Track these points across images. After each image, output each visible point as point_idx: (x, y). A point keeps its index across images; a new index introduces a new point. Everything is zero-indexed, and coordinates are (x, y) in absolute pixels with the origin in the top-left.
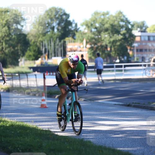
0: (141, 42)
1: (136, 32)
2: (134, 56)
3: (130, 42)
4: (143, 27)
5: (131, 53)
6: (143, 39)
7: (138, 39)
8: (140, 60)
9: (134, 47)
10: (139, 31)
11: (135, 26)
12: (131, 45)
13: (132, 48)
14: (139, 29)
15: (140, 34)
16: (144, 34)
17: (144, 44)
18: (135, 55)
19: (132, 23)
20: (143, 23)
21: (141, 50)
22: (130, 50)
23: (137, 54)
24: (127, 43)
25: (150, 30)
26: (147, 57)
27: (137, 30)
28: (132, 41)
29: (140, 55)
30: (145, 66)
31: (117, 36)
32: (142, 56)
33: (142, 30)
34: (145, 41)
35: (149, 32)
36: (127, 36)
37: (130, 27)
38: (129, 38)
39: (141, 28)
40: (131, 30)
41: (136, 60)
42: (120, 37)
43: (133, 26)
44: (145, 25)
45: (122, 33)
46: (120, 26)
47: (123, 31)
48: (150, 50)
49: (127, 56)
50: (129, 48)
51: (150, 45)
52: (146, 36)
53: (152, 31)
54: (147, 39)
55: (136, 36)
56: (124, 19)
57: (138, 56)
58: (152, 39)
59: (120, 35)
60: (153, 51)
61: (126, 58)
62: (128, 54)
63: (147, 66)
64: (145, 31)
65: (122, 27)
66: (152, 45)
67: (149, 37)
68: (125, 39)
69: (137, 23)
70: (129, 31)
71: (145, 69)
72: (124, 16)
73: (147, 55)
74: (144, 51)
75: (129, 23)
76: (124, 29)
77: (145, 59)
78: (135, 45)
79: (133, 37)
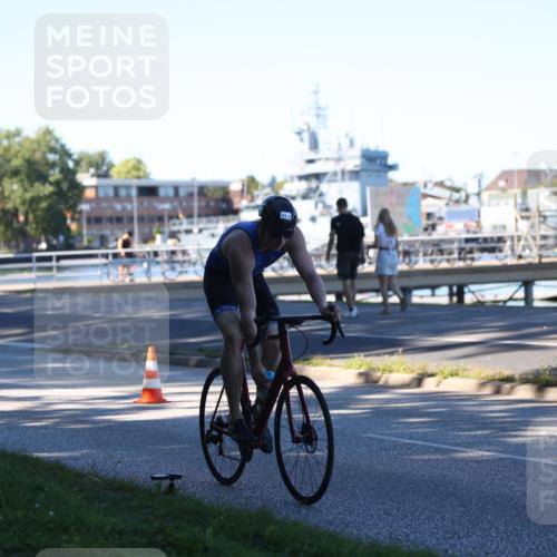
0: (97, 199)
1: (86, 178)
2: (81, 235)
3: (71, 202)
4: (101, 166)
5: (74, 227)
6: (101, 194)
7: (90, 193)
8: (97, 244)
9: (81, 212)
10: (93, 176)
11: (83, 164)
12: (73, 208)
13: (77, 216)
14: (92, 171)
15: (94, 181)
16: (104, 181)
17: (104, 205)
18: (85, 232)
19: (75, 157)
20: (102, 156)
21: (98, 220)
22: (73, 219)
23: (88, 229)
24: (65, 204)
25: (119, 173)
26: (112, 234)
27: (87, 171)
28: (75, 198)
29: (95, 232)
30: (106, 256)
31: (42, 187)
32: (100, 233)
33: (100, 172)
34: (106, 198)
35: (117, 177)
36: (65, 186)
37: (71, 164)
38: (69, 191)
39: (98, 167)
40: (74, 172)
41: (85, 243)
42: (48, 189)
43: (77, 163)
44: (107, 160)
45: (52, 179)
46: (47, 163)
47: (55, 175)
48: (119, 220)
49: (64, 234)
50: (69, 215)
51: (119, 207)
52: (109, 186)
53: (122, 176)
54: (111, 193)
55: (85, 187)
56: (58, 146)
57: (92, 235)
58: (123, 193)
59: (47, 185)
60: (125, 221)
61: (62, 238)
62: (69, 229)
63: (110, 258)
64: (106, 175)
65: (53, 165)
66: (124, 209)
67: (116, 188)
68: (60, 194)
69: (88, 156)
70: (69, 174)
71: (106, 265)
72: (57, 140)
73: (112, 230)
74: (104, 221)
75: (70, 156)
76: (57, 170)
77: (107, 240)
78: (84, 207)
79: (79, 189)
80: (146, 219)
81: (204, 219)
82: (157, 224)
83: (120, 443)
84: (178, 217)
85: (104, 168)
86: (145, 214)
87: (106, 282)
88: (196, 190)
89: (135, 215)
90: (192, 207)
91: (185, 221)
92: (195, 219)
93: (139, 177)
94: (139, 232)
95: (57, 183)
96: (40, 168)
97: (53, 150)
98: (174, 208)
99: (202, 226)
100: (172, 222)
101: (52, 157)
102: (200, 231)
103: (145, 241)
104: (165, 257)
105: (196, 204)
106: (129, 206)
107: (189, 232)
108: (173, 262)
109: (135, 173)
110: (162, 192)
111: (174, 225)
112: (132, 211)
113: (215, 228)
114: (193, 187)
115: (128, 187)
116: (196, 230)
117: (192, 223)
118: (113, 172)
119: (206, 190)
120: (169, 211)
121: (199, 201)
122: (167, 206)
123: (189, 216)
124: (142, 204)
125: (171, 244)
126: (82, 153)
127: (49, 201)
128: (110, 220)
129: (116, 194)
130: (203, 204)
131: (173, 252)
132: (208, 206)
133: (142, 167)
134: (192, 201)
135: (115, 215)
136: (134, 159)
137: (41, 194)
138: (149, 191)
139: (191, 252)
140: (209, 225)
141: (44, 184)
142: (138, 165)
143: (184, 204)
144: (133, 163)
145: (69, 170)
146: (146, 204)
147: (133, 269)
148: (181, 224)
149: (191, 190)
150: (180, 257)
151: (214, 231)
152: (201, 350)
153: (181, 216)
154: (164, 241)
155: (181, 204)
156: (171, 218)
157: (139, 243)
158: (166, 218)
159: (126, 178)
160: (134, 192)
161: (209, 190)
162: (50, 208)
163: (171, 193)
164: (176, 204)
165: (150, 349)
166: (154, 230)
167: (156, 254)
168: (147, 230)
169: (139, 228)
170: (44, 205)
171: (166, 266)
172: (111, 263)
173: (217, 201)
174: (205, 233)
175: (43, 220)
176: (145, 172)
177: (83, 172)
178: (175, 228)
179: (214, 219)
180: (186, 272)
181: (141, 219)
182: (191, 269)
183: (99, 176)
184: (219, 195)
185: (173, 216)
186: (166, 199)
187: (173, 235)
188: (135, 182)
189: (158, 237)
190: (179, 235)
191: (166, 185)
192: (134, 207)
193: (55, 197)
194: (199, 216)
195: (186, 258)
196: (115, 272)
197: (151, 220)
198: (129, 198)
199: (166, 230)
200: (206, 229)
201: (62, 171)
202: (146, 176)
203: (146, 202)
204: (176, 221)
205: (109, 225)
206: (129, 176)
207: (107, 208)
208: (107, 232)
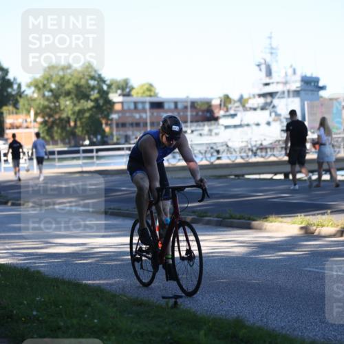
0: (123, 111)
1: (115, 97)
2: (112, 134)
3: (106, 113)
4: (125, 89)
5: (107, 129)
6: (126, 107)
7: (118, 107)
8: (123, 141)
9: (112, 120)
10: (120, 95)
11: (113, 87)
12: (107, 117)
13: (109, 122)
14: (119, 92)
15: (120, 99)
16: (127, 99)
17: (128, 114)
18: (115, 133)
19: (108, 82)
20: (126, 82)
21: (124, 125)
22: (107, 124)
23: (117, 131)
24: (101, 114)
25: (137, 93)
26: (133, 135)
27: (116, 92)
28: (108, 110)
29: (121, 133)
31: (86, 103)
32: (125, 134)
33: (125, 93)
34: (129, 110)
35: (136, 96)
36: (101, 102)
37: (105, 88)
38: (104, 106)
39: (123, 89)
40: (107, 93)
41: (115, 140)
42: (90, 104)
43: (109, 86)
44: (130, 85)
45: (92, 97)
46: (89, 87)
47: (95, 95)
48: (138, 125)
49: (100, 134)
50: (104, 122)
51: (137, 116)
52: (130, 102)
53: (140, 95)
54: (132, 106)
55: (114, 103)
56: (96, 75)
57: (119, 135)
58: (140, 106)
59: (89, 102)
60: (142, 125)
61: (99, 137)
62: (104, 131)
64: (128, 95)
65: (93, 88)
66: (141, 117)
67: (135, 103)
68: (98, 107)
69: (116, 82)
70: (104, 94)
72: (96, 71)
73: (133, 132)
74: (128, 125)
75: (104, 82)
76: (96, 91)
77: (130, 139)
78: (114, 116)
79: (110, 104)
80: (155, 124)
81: (195, 124)
85: (128, 90)
86: (155, 120)
88: (189, 105)
89: (148, 121)
90: (187, 116)
92: (189, 124)
93: (150, 96)
95: (96, 100)
96: (85, 90)
97: (93, 78)
99: (193, 128)
101: (92, 83)
102: (192, 132)
105: (189, 114)
106: (144, 115)
109: (148, 93)
110: (166, 106)
112: (146, 119)
113: (203, 130)
114: (187, 102)
115: (143, 103)
116: (189, 131)
117: (187, 127)
118: (134, 93)
119: (196, 105)
121: (191, 111)
123: (185, 122)
124: (153, 114)
126: (113, 80)
127: (91, 112)
128: (132, 124)
130: (194, 113)
132: (197, 114)
133: (153, 89)
134: (187, 112)
135: (135, 122)
136: (148, 83)
137: (86, 108)
138: (158, 105)
140: (198, 128)
141: (87, 101)
142: (150, 88)
143: (181, 114)
144: (147, 86)
145: (104, 91)
146: (155, 114)
149: (185, 104)
152: (194, 212)
155: (179, 113)
159: (142, 97)
160: (147, 106)
161: (198, 104)
162: (91, 117)
163: (172, 106)
170: (87, 115)
173: (203, 111)
175: (87, 125)
176: (155, 92)
177: (113, 93)
179: (202, 124)
181: (152, 124)
183: (124, 95)
184: (205, 107)
186: (169, 110)
188: (148, 99)
191: (169, 101)
192: (147, 116)
193: (94, 110)
194: (192, 122)
198: (144, 110)
200: (196, 130)
201: (99, 92)
202: (156, 95)
203: (156, 112)
205: (131, 128)
206: (144, 95)
207: (129, 117)
208: (130, 133)
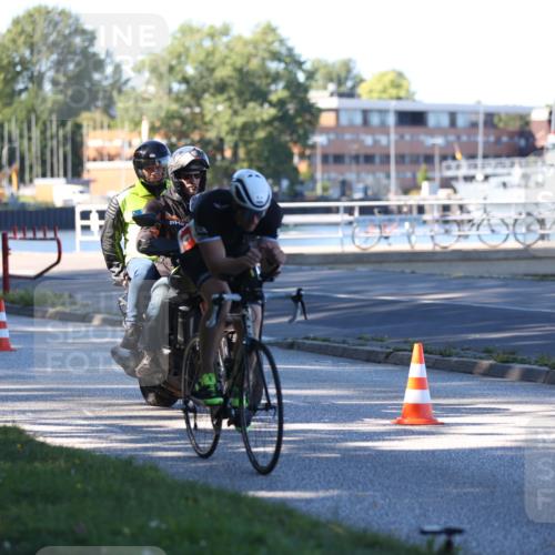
0: (338, 129)
1: (321, 97)
2: (313, 179)
3: (301, 131)
4: (344, 79)
5: (303, 167)
6: (344, 120)
7: (327, 120)
8: (334, 192)
9: (313, 147)
10: (332, 95)
11: (318, 76)
12: (302, 140)
13: (308, 152)
14: (332, 87)
15: (334, 102)
16: (348, 103)
17: (348, 137)
18: (319, 175)
19: (308, 66)
20: (347, 66)
21: (339, 159)
22: (302, 156)
23: (323, 172)
24: (291, 135)
25: (371, 91)
26: (359, 181)
27: (325, 88)
28: (307, 126)
29: (333, 175)
30: (350, 211)
31: (258, 109)
32: (341, 178)
33: (344, 89)
34: (351, 127)
35: (367, 97)
36: (291, 108)
37: (301, 77)
38: (298, 117)
39: (340, 82)
40: (305, 89)
41: (319, 191)
42: (268, 112)
43: (311, 75)
44: (355, 72)
45: (273, 98)
46: (267, 75)
47: (278, 91)
48: (369, 159)
49: (288, 177)
50: (296, 150)
51: (369, 140)
52: (355, 110)
53: (375, 95)
54: (358, 119)
55: (320, 111)
56: (283, 51)
57: (329, 179)
58: (375, 120)
59: (266, 106)
60: (377, 160)
61: (285, 183)
62: (296, 170)
63: (356, 213)
64: (351, 94)
65: (276, 78)
66: (376, 142)
67: (365, 113)
68: (283, 119)
69: (326, 66)
70: (298, 91)
71: (350, 223)
72: (282, 42)
73: (358, 174)
74: (347, 160)
75: (300, 64)
76: (281, 85)
77: (351, 189)
78: (319, 139)
79: (312, 112)
80: (407, 159)
81: (493, 162)
82: (423, 167)
83: (371, 481)
84: (454, 158)
85: (349, 84)
86: (407, 151)
87: (350, 248)
88: (481, 119)
89: (393, 153)
90: (476, 143)
91: (464, 163)
92: (479, 161)
93: (399, 98)
94: (397, 178)
95: (281, 104)
96: (258, 82)
97: (276, 56)
98: (449, 144)
99: (489, 171)
100: (445, 164)
101: (274, 66)
102: (487, 178)
103: (406, 191)
104: (437, 214)
105: (480, 139)
106: (383, 140)
107: (470, 179)
108: (446, 222)
109: (393, 92)
110: (432, 121)
111: (449, 168)
112: (388, 147)
113: (509, 174)
114: (477, 113)
115: (383, 112)
116: (480, 177)
117: (476, 166)
118: (361, 90)
119: (496, 120)
120: (441, 148)
121: (485, 135)
122: (439, 141)
123: (472, 156)
124: (402, 137)
125: (443, 196)
126: (319, 61)
127: (269, 129)
128: (356, 158)
129: (366, 122)
130: (492, 139)
131: (446, 208)
132: (498, 141)
133: (404, 83)
134: (476, 134)
135: (362, 152)
136: (394, 71)
137: (258, 119)
138: (413, 119)
139: (471, 208)
140: (500, 170)
141: (262, 105)
142: (398, 81)
143: (464, 138)
144: (391, 76)
145: (299, 85)
146: (407, 137)
147: (388, 231)
148: (458, 167)
149: (473, 118)
150: (456, 215)
151: (506, 179)
152: (488, 351)
153: (458, 156)
154: (433, 192)
155: (459, 138)
156: (444, 158)
157: (396, 194)
158: (437, 159)
159: (380, 98)
160: (391, 120)
161: (500, 120)
162: (270, 139)
163: (445, 121)
164: (452, 138)
165: (416, 347)
166: (420, 175)
167: (421, 210)
168: (409, 175)
169: (397, 171)
170: (261, 134)
171: (437, 228)
172: (358, 221)
173: (512, 135)
174: (493, 181)
175: (259, 155)
176: (408, 91)
177: (318, 88)
178: (449, 174)
179: (507, 161)
180: (466, 237)
181: (401, 159)
182: (473, 232)
183: (341, 95)
184: (515, 126)
185: (447, 156)
186: (438, 131)
187: (447, 183)
188: (394, 105)
189: (425, 185)
190: (454, 183)
191: (438, 112)
192: (390, 140)
193: (276, 124)
194: (485, 157)
195: (465, 217)
196: (363, 235)
197: (415, 160)
198: (384, 128)
199: (437, 175)
200: (495, 175)
201: (287, 87)
202: (410, 97)
203: (409, 133)
204: (450, 162)
205: (354, 167)
206: (385, 96)
207: (353, 141)
208: (351, 176)
